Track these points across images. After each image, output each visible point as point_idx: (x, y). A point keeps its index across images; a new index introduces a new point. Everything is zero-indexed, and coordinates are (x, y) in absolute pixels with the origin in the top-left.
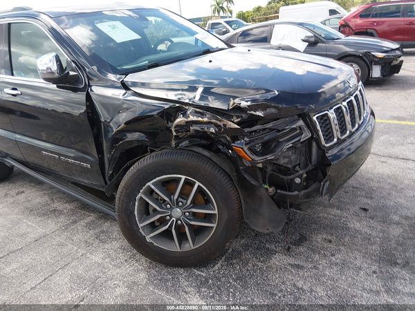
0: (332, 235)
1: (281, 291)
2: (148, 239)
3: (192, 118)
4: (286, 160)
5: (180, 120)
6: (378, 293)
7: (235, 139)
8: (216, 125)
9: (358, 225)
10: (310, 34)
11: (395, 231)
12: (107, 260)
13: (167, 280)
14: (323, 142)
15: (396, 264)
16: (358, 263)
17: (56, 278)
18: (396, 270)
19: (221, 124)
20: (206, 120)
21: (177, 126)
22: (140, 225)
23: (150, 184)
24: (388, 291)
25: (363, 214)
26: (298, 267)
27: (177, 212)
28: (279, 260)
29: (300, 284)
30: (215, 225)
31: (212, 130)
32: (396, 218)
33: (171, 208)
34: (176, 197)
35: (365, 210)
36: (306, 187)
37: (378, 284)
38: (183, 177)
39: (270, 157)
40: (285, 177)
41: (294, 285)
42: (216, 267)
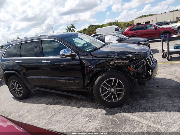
0: (152, 94)
1: (146, 108)
2: (104, 99)
3: (115, 61)
4: (141, 71)
5: (112, 62)
6: (171, 103)
7: (128, 66)
8: (123, 63)
9: (158, 91)
10: (118, 38)
11: (169, 90)
12: (90, 110)
13: (112, 111)
14: (149, 65)
15: (173, 97)
16: (163, 98)
17: (77, 117)
18: (173, 98)
19: (124, 62)
20: (120, 61)
21: (111, 64)
22: (102, 95)
23: (104, 82)
24: (173, 103)
25: (158, 88)
26: (148, 102)
27: (112, 90)
28: (141, 101)
29: (150, 105)
30: (124, 92)
31: (122, 64)
32: (168, 87)
33: (111, 89)
34: (112, 85)
35: (158, 87)
36: (146, 78)
37: (170, 102)
38: (114, 79)
39: (138, 69)
40: (140, 76)
41: (149, 106)
42: (125, 106)
